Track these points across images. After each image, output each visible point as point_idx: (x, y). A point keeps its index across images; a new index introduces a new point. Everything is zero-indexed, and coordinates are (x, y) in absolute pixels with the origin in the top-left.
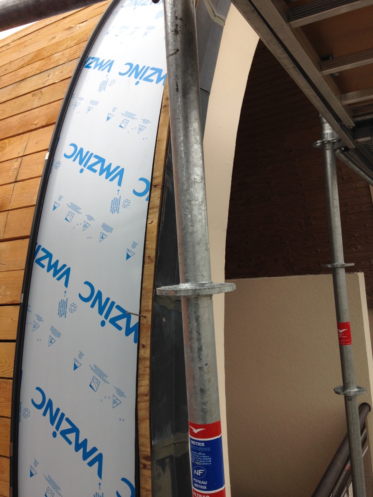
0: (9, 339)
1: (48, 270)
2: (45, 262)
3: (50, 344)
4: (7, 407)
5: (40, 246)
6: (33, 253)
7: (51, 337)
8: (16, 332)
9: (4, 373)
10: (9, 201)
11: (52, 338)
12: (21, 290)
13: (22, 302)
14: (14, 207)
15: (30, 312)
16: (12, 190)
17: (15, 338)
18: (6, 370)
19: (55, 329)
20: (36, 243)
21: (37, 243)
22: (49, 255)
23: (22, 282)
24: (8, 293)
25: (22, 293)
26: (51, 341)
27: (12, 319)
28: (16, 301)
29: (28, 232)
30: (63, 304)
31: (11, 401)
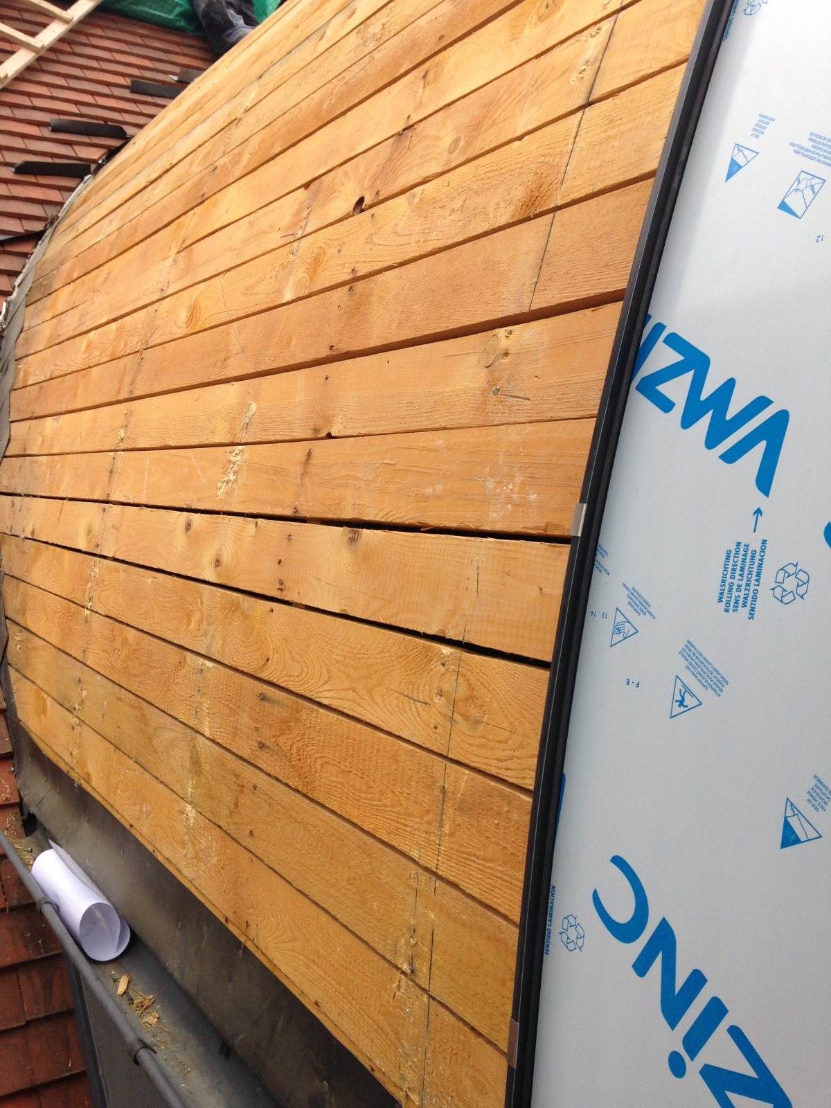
0: (525, 654)
1: (688, 421)
2: (677, 389)
3: (677, 709)
4: (507, 882)
5: (660, 328)
6: (632, 355)
7: (684, 685)
8: (551, 637)
9: (504, 764)
10: (560, 176)
11: (687, 690)
12: (579, 491)
13: (579, 535)
14: (576, 196)
15: (603, 572)
16: (574, 135)
17: (548, 658)
18: (511, 758)
19: (701, 655)
20: (647, 317)
21: (650, 317)
22: (696, 362)
23: (583, 462)
24: (533, 497)
25: (582, 501)
26: (680, 699)
27: (541, 590)
28: (557, 526)
29: (620, 279)
30: (744, 561)
31: (523, 866)
